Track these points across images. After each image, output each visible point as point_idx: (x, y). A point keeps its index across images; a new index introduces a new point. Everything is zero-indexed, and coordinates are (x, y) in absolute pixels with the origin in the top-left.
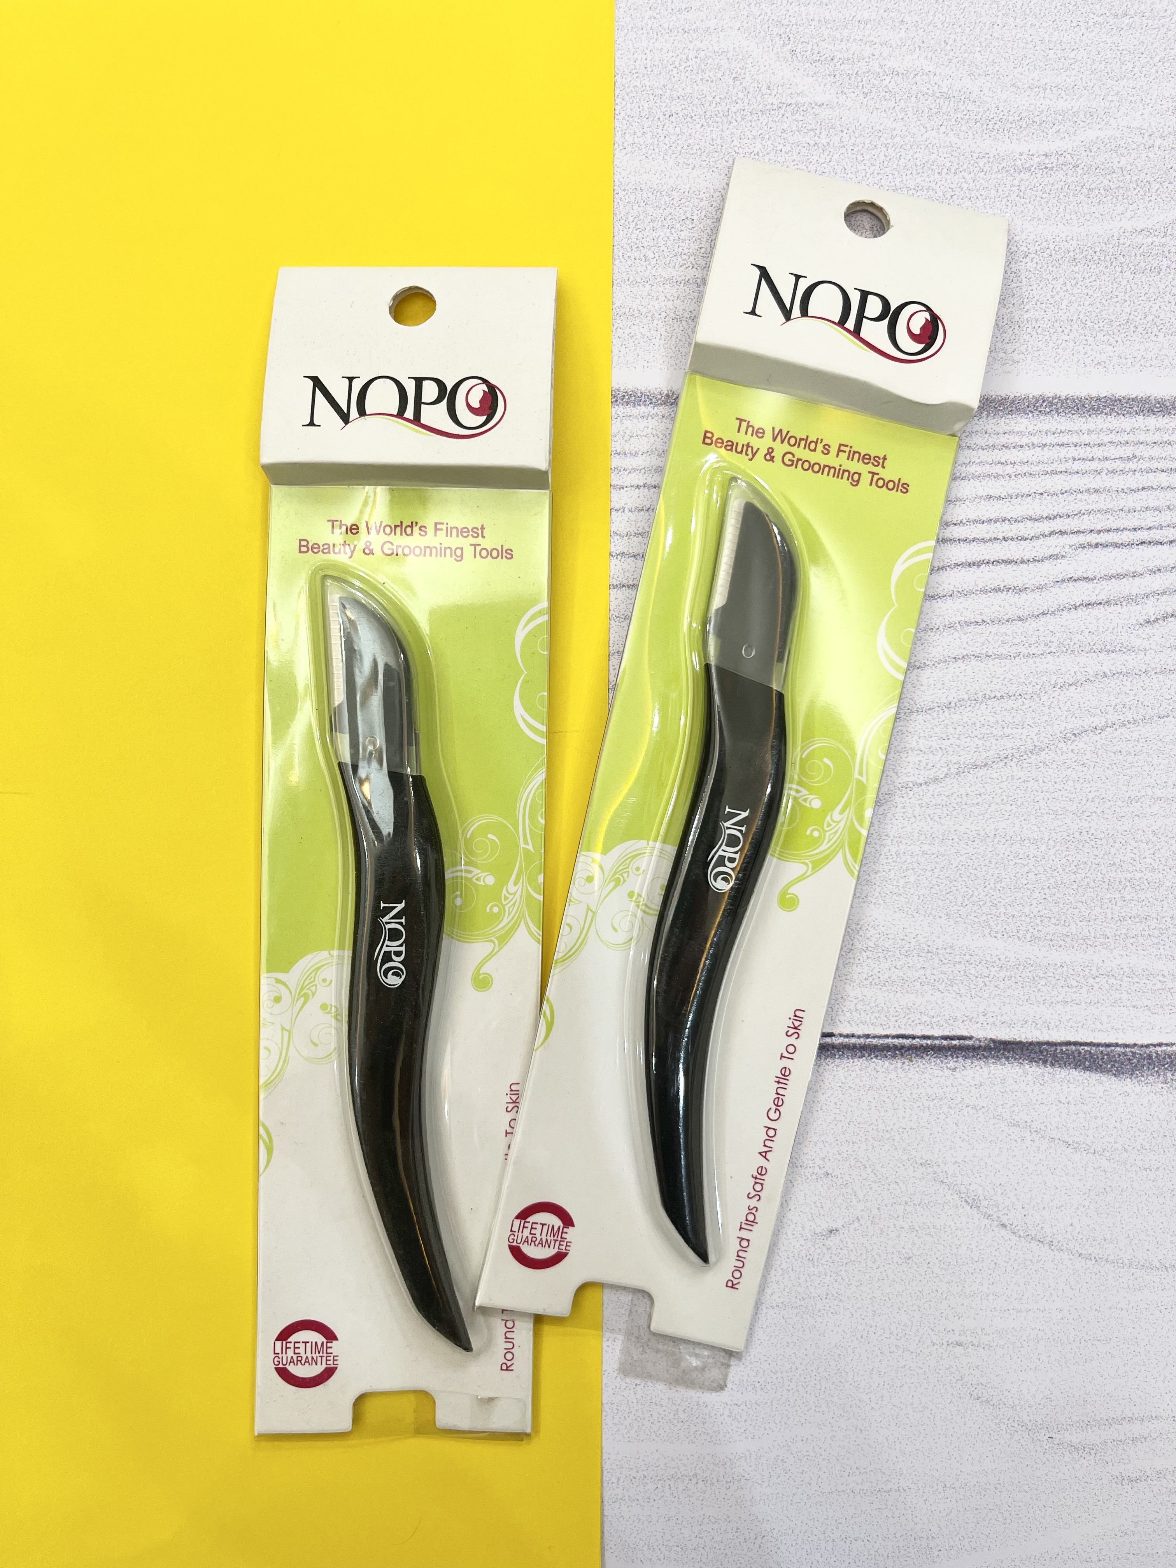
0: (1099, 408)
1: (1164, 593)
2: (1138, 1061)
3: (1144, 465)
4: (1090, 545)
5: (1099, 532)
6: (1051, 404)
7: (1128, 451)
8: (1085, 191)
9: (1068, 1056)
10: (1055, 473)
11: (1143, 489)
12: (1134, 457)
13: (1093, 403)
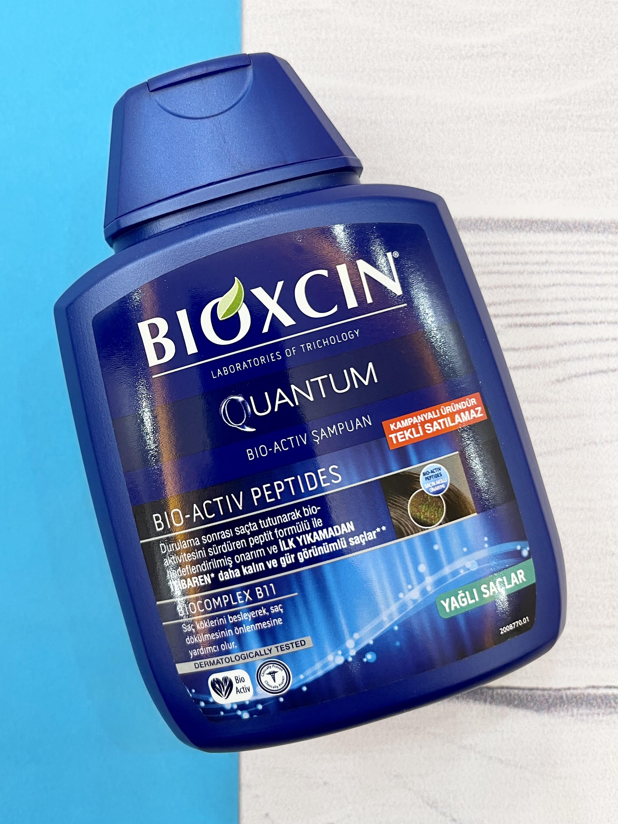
0: (521, 227)
1: (569, 360)
2: (553, 700)
3: (554, 268)
4: (516, 325)
5: (522, 316)
6: (487, 224)
7: (543, 258)
8: (511, 72)
9: (502, 697)
10: (490, 273)
11: (553, 285)
12: (547, 262)
13: (517, 223)
